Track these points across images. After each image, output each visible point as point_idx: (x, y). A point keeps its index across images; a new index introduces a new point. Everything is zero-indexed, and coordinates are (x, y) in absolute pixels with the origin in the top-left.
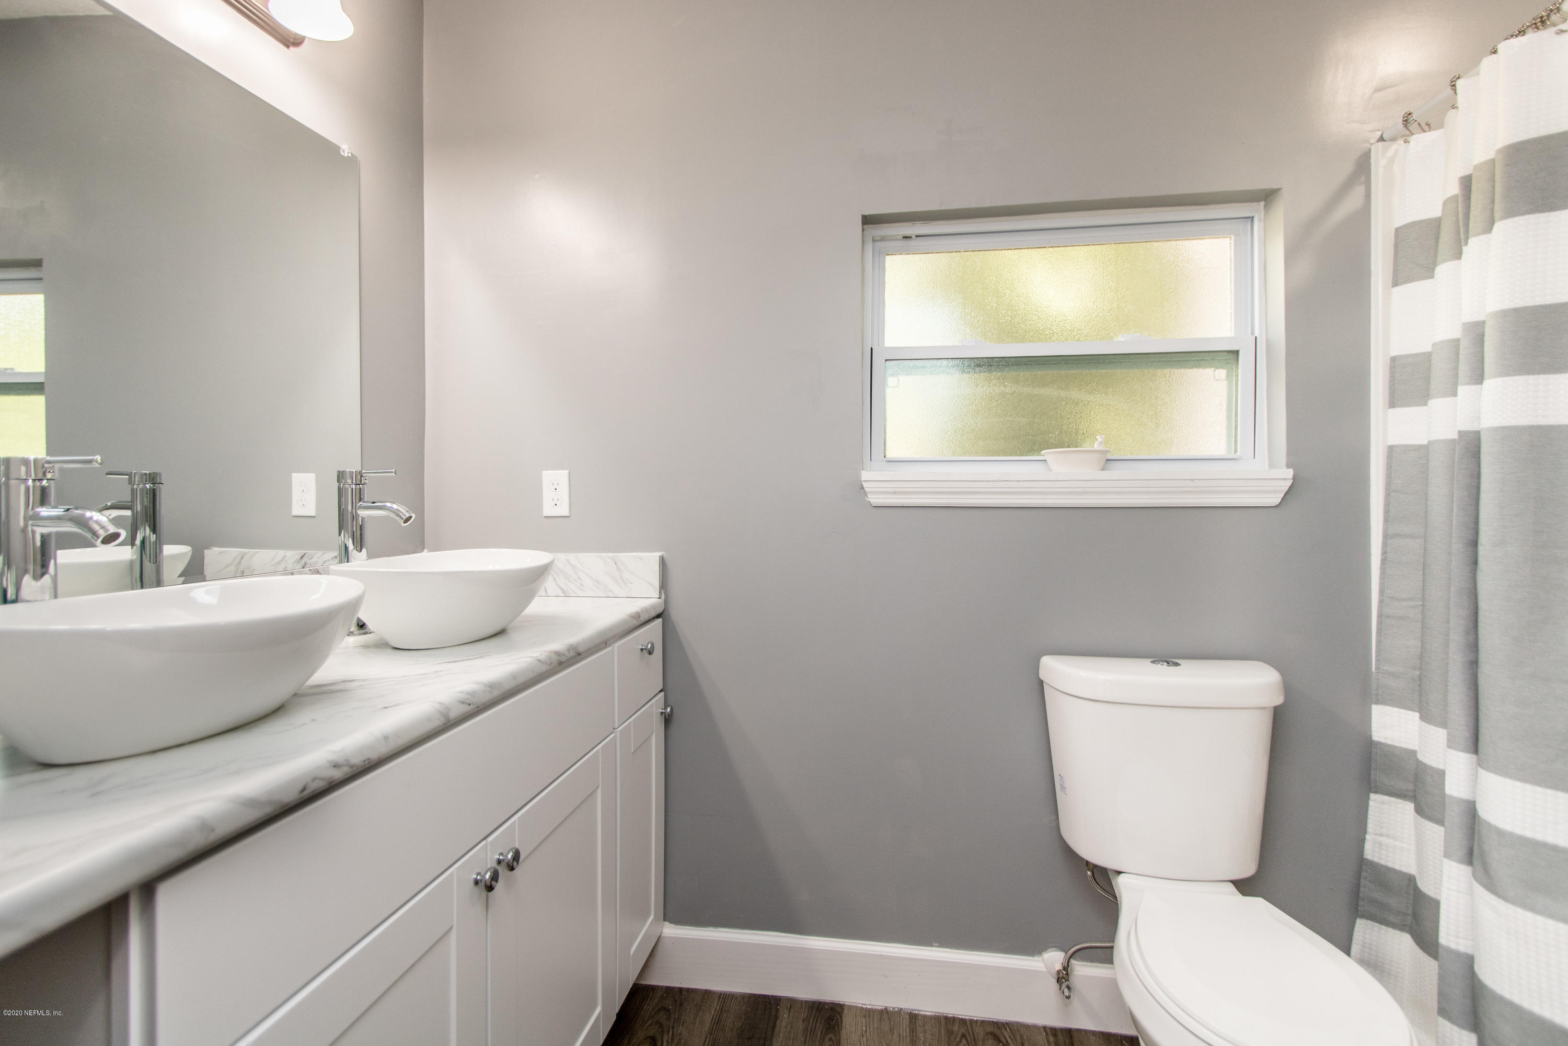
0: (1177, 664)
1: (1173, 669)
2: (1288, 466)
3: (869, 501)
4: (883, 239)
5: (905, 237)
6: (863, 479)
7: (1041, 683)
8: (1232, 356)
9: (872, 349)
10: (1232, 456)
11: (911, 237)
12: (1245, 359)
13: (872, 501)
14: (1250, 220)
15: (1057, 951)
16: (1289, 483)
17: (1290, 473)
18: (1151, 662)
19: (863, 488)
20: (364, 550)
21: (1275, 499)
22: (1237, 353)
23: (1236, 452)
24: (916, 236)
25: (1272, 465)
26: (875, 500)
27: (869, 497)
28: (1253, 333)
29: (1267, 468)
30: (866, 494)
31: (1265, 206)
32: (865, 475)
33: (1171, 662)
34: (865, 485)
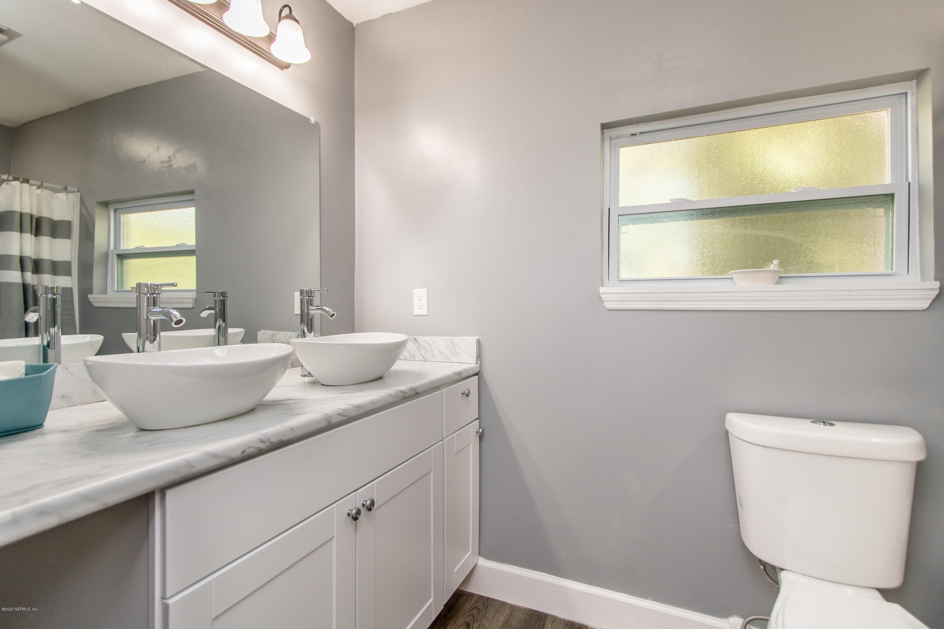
0: (832, 425)
1: (828, 427)
2: (936, 279)
3: (605, 306)
4: (618, 137)
5: (632, 135)
6: (601, 292)
7: (727, 432)
8: (889, 198)
9: (609, 209)
10: (890, 272)
11: (636, 134)
12: (900, 201)
13: (607, 306)
14: (904, 95)
15: (738, 617)
16: (936, 292)
17: (937, 284)
18: (811, 422)
19: (601, 298)
20: (313, 333)
21: (925, 304)
22: (892, 195)
23: (892, 269)
24: (640, 133)
25: (923, 279)
26: (608, 305)
27: (605, 303)
28: (907, 180)
29: (919, 281)
30: (603, 302)
31: (917, 83)
32: (602, 290)
33: (827, 423)
34: (602, 296)
